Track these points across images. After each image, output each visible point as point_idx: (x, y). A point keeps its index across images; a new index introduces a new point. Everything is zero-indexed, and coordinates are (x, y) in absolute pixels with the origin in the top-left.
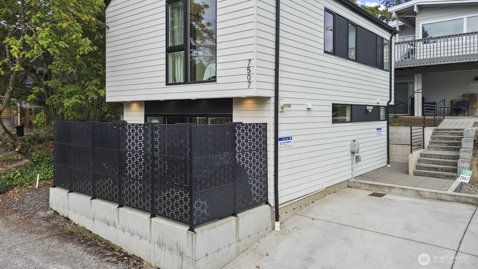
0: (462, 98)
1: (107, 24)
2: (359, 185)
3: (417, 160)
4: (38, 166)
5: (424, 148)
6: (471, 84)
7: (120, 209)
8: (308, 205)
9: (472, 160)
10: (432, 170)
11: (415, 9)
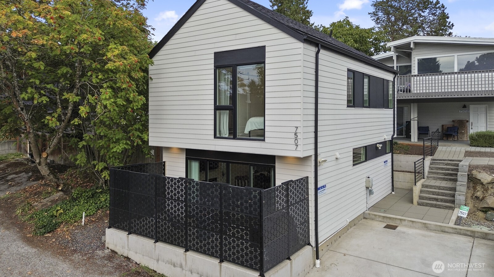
0: (452, 123)
1: (150, 76)
2: (373, 217)
3: (420, 190)
4: (77, 202)
5: (424, 178)
6: (460, 111)
7: (187, 253)
8: (337, 240)
9: (467, 193)
10: (433, 201)
11: (412, 46)
